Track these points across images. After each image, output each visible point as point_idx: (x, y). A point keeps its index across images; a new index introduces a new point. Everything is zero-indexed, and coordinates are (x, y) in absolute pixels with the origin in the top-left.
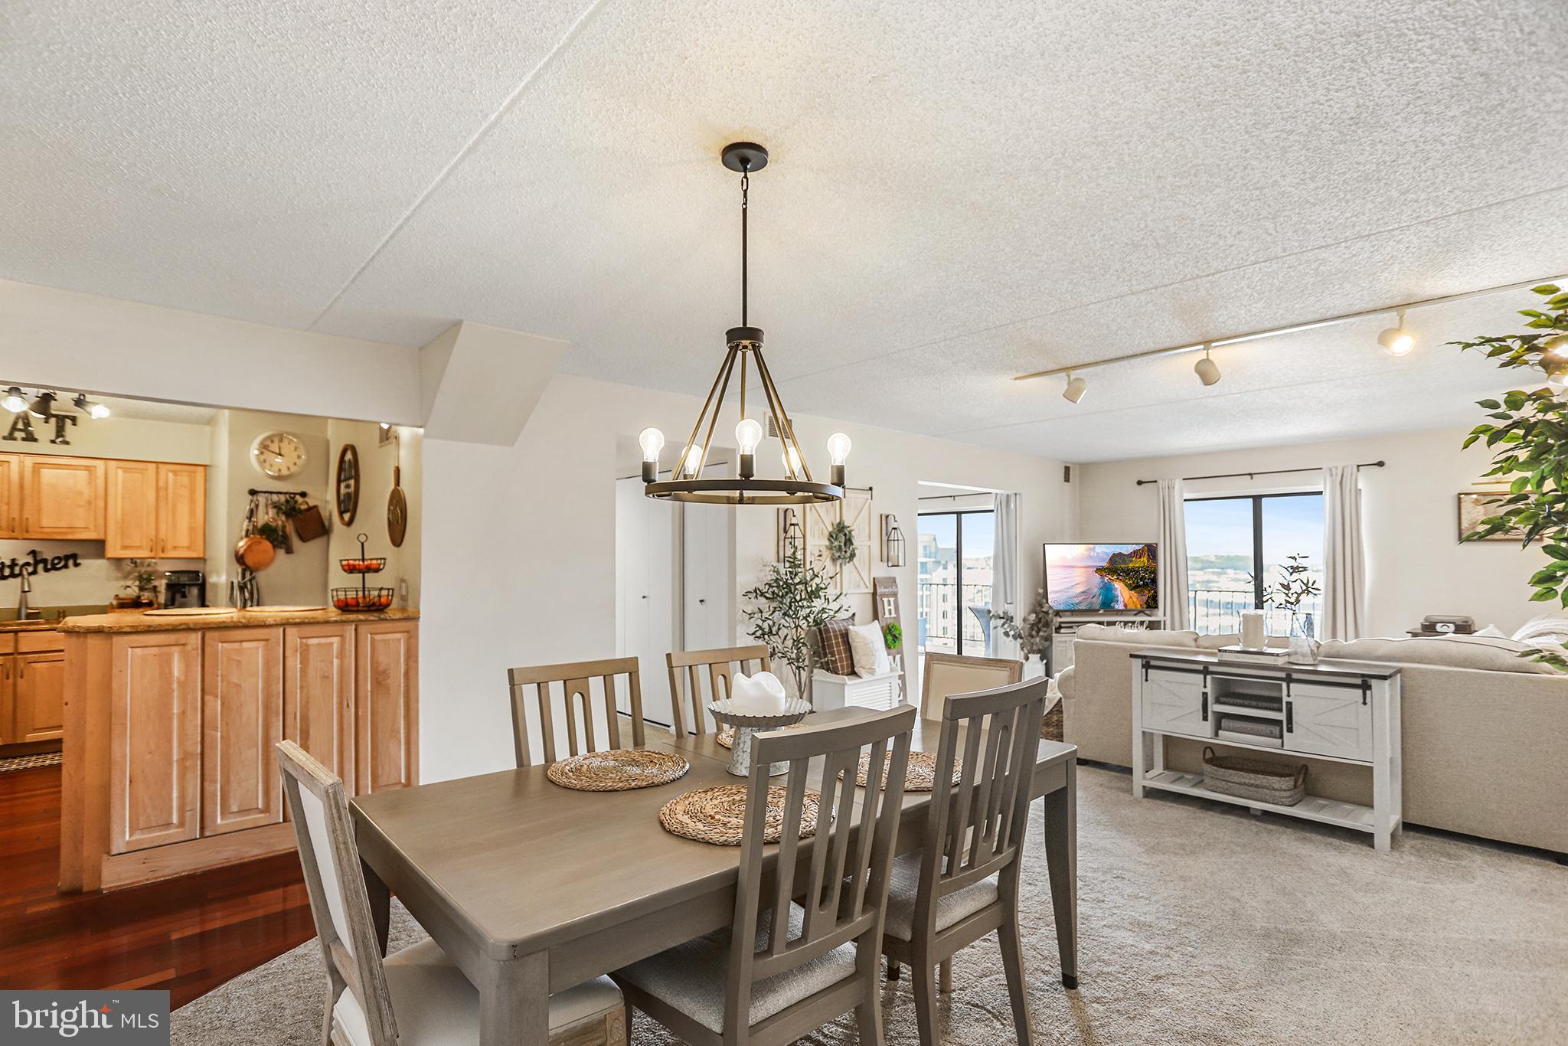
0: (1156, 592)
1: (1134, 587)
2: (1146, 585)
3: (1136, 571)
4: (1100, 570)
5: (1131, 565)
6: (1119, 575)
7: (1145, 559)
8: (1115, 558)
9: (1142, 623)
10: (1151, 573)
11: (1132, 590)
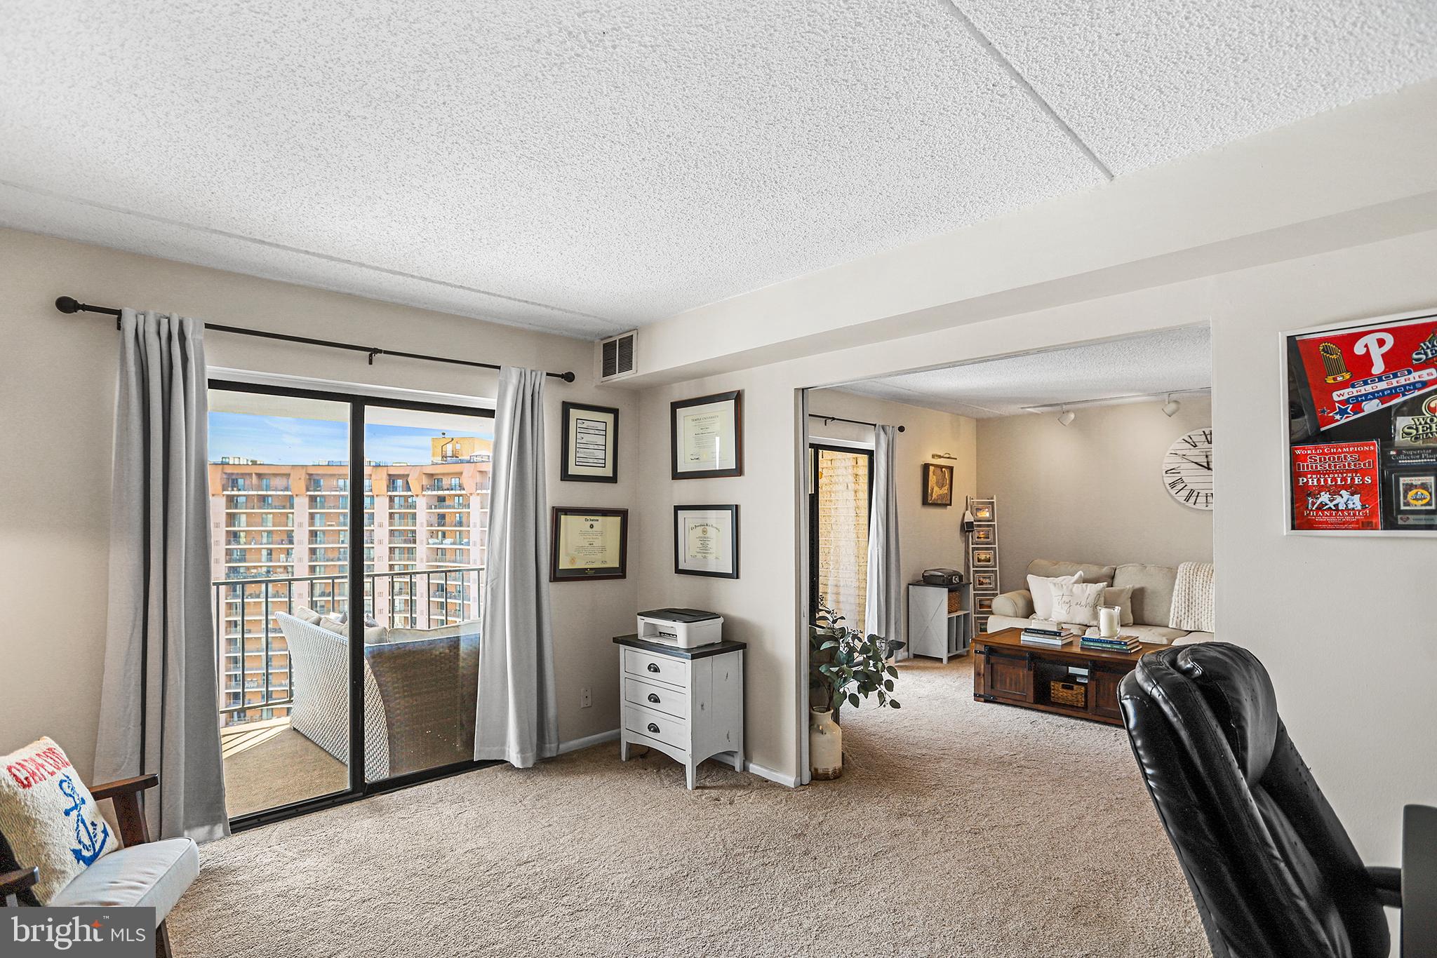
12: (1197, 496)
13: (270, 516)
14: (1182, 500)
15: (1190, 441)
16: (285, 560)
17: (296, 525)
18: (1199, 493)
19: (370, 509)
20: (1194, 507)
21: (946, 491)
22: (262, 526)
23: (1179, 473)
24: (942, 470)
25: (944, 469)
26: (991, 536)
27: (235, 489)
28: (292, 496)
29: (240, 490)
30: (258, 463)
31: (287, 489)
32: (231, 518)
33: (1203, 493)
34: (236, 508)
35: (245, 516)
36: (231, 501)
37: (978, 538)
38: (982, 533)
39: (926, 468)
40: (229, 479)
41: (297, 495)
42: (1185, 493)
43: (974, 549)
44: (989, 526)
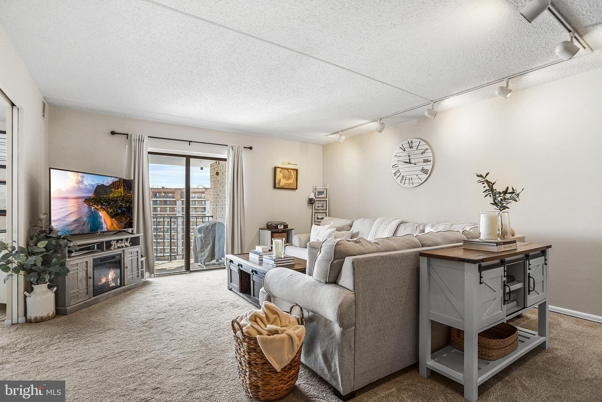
0: (131, 219)
1: (113, 216)
2: (123, 213)
3: (115, 200)
4: (87, 200)
5: (111, 195)
6: (102, 204)
7: (121, 190)
8: (100, 189)
9: (127, 239)
10: (127, 202)
11: (112, 218)
12: (405, 180)
13: (168, 208)
14: (399, 182)
15: (402, 148)
16: (173, 225)
17: (177, 212)
18: (406, 178)
19: (204, 205)
20: (404, 186)
21: (292, 182)
22: (165, 212)
23: (398, 167)
24: (288, 171)
25: (289, 170)
26: (325, 206)
27: (156, 198)
28: (176, 200)
29: (157, 198)
30: (165, 188)
31: (174, 198)
32: (155, 209)
33: (408, 177)
34: (156, 205)
35: (159, 208)
36: (155, 202)
37: (318, 207)
38: (320, 204)
39: (275, 168)
40: (153, 194)
41: (177, 200)
42: (400, 178)
43: (315, 213)
44: (323, 201)
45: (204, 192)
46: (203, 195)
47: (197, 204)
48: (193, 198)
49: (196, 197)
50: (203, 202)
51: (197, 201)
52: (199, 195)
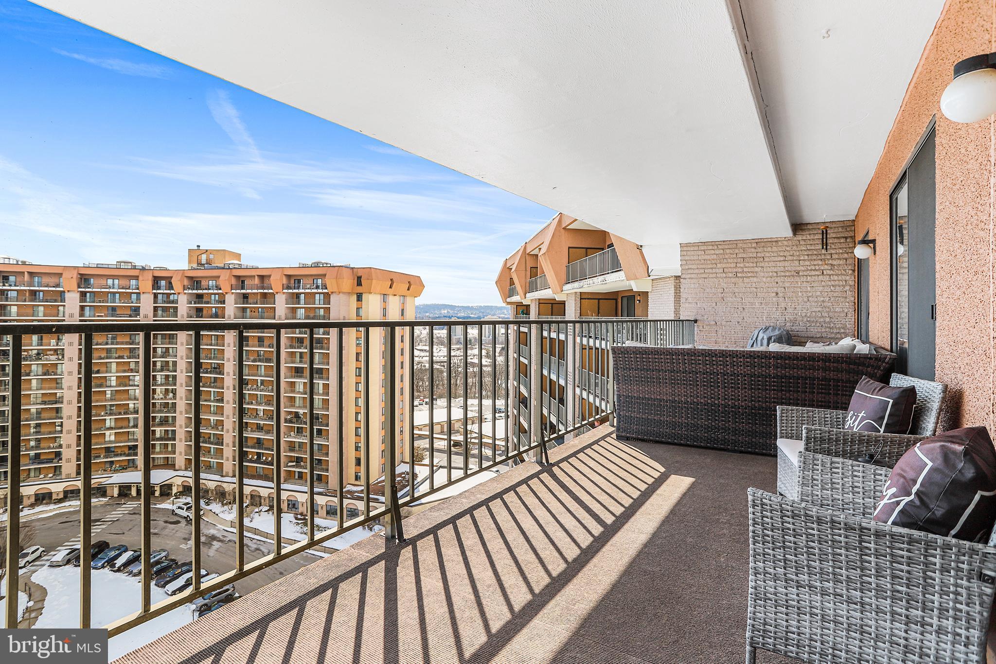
17: (66, 315)
27: (6, 284)
28: (63, 291)
31: (59, 286)
35: (16, 307)
41: (68, 291)
45: (138, 276)
46: (133, 282)
47: (117, 300)
48: (110, 288)
49: (116, 286)
50: (134, 297)
51: (117, 295)
52: (124, 282)
